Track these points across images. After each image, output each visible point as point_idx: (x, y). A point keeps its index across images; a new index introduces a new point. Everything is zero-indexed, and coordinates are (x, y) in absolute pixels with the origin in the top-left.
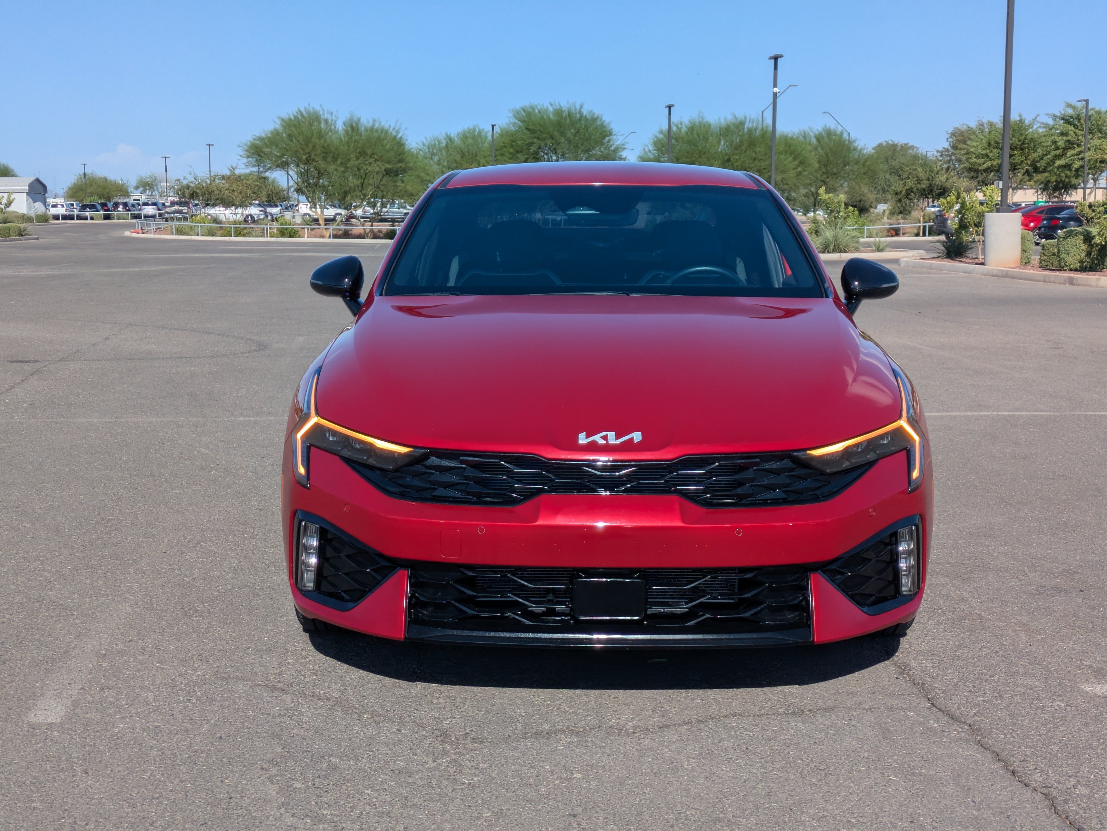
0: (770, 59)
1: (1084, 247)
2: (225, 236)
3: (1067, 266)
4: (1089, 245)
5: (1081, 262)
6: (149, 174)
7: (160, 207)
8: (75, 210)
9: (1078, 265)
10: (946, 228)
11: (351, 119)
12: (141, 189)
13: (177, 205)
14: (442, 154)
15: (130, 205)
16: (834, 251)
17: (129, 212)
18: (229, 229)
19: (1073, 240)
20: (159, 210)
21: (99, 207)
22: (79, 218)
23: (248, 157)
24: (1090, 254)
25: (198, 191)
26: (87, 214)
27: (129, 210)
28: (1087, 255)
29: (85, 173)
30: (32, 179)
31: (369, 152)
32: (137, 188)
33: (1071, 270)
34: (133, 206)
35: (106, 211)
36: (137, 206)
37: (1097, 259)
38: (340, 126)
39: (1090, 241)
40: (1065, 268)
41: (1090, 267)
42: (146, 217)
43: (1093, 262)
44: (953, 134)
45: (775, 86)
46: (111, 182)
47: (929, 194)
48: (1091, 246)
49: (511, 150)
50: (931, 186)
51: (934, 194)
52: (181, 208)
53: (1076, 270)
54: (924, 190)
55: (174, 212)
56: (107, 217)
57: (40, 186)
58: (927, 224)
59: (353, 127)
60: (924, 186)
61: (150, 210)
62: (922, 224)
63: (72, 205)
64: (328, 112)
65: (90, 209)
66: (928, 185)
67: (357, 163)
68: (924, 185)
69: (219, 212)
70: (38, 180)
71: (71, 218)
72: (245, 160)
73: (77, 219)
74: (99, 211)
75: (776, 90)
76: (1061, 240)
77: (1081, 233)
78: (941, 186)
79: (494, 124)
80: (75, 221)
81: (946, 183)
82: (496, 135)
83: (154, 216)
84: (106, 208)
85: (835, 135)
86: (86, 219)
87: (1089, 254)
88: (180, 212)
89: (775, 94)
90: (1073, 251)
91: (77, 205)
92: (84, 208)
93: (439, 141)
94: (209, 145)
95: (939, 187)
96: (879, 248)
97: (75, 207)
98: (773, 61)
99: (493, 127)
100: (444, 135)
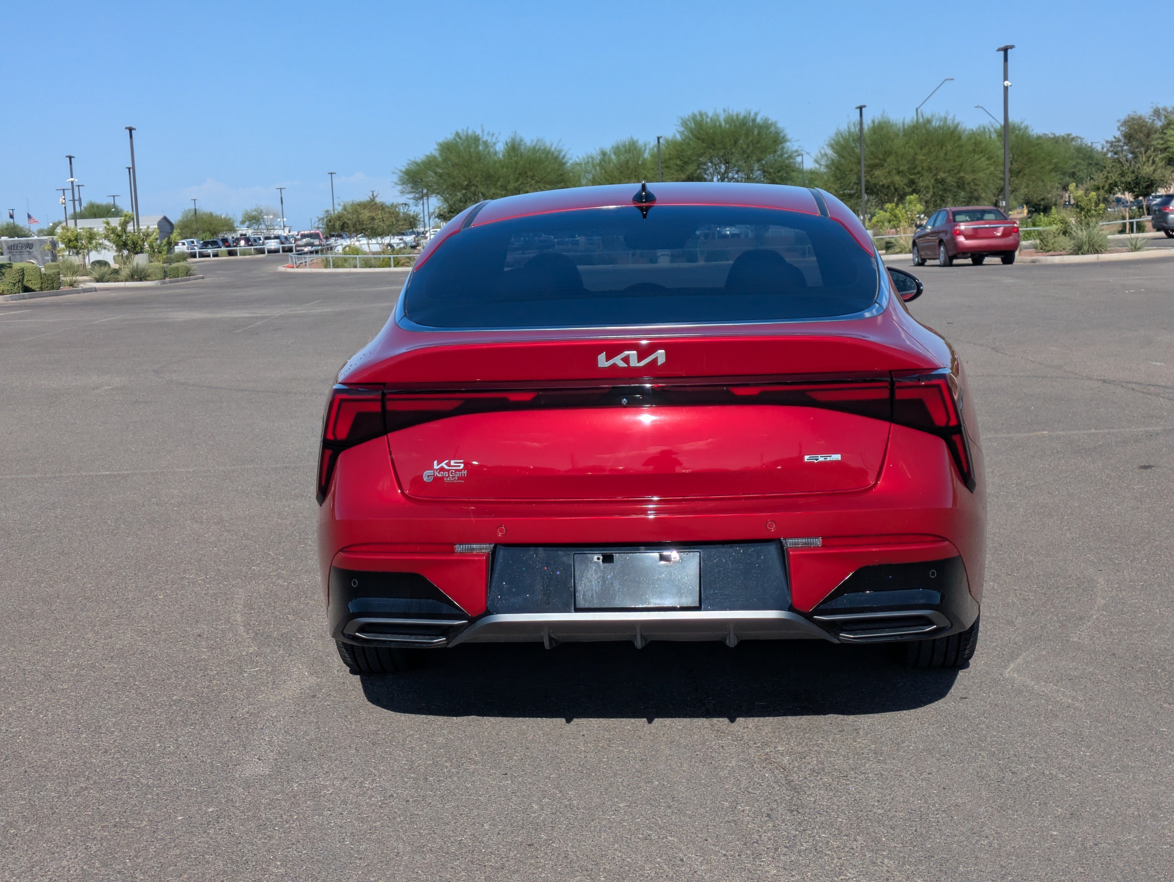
0: (999, 50)
2: (383, 267)
6: (254, 207)
7: (283, 240)
8: (196, 247)
10: (1166, 223)
11: (513, 141)
12: (247, 223)
13: (308, 237)
14: (596, 171)
15: (252, 240)
16: (1088, 252)
17: (253, 247)
18: (387, 260)
20: (282, 243)
21: (221, 243)
22: (202, 255)
23: (404, 183)
25: (348, 222)
26: (210, 251)
27: (252, 245)
29: (195, 209)
30: (160, 217)
31: (530, 174)
32: (243, 222)
34: (255, 241)
35: (227, 247)
36: (258, 240)
38: (500, 148)
42: (270, 252)
44: (1125, 123)
45: (1006, 78)
46: (217, 217)
47: (1135, 187)
49: (679, 162)
50: (1137, 178)
51: (1141, 187)
52: (312, 241)
54: (1129, 183)
55: (306, 245)
56: (231, 253)
57: (167, 224)
58: (1135, 221)
59: (514, 148)
60: (1129, 180)
61: (273, 244)
62: (1127, 221)
63: (193, 242)
64: (488, 134)
65: (212, 245)
66: (1134, 178)
67: (517, 184)
68: (1129, 178)
69: (362, 243)
70: (165, 219)
71: (194, 255)
72: (400, 187)
73: (200, 257)
74: (220, 247)
75: (1007, 83)
78: (1149, 179)
79: (659, 135)
80: (198, 259)
81: (1155, 175)
82: (663, 147)
83: (276, 251)
84: (227, 244)
85: (1020, 130)
86: (209, 256)
88: (312, 245)
89: (1006, 88)
91: (198, 242)
92: (206, 244)
93: (592, 158)
94: (331, 174)
95: (1146, 180)
96: (1135, 247)
97: (195, 244)
98: (1002, 53)
99: (659, 139)
100: (598, 151)
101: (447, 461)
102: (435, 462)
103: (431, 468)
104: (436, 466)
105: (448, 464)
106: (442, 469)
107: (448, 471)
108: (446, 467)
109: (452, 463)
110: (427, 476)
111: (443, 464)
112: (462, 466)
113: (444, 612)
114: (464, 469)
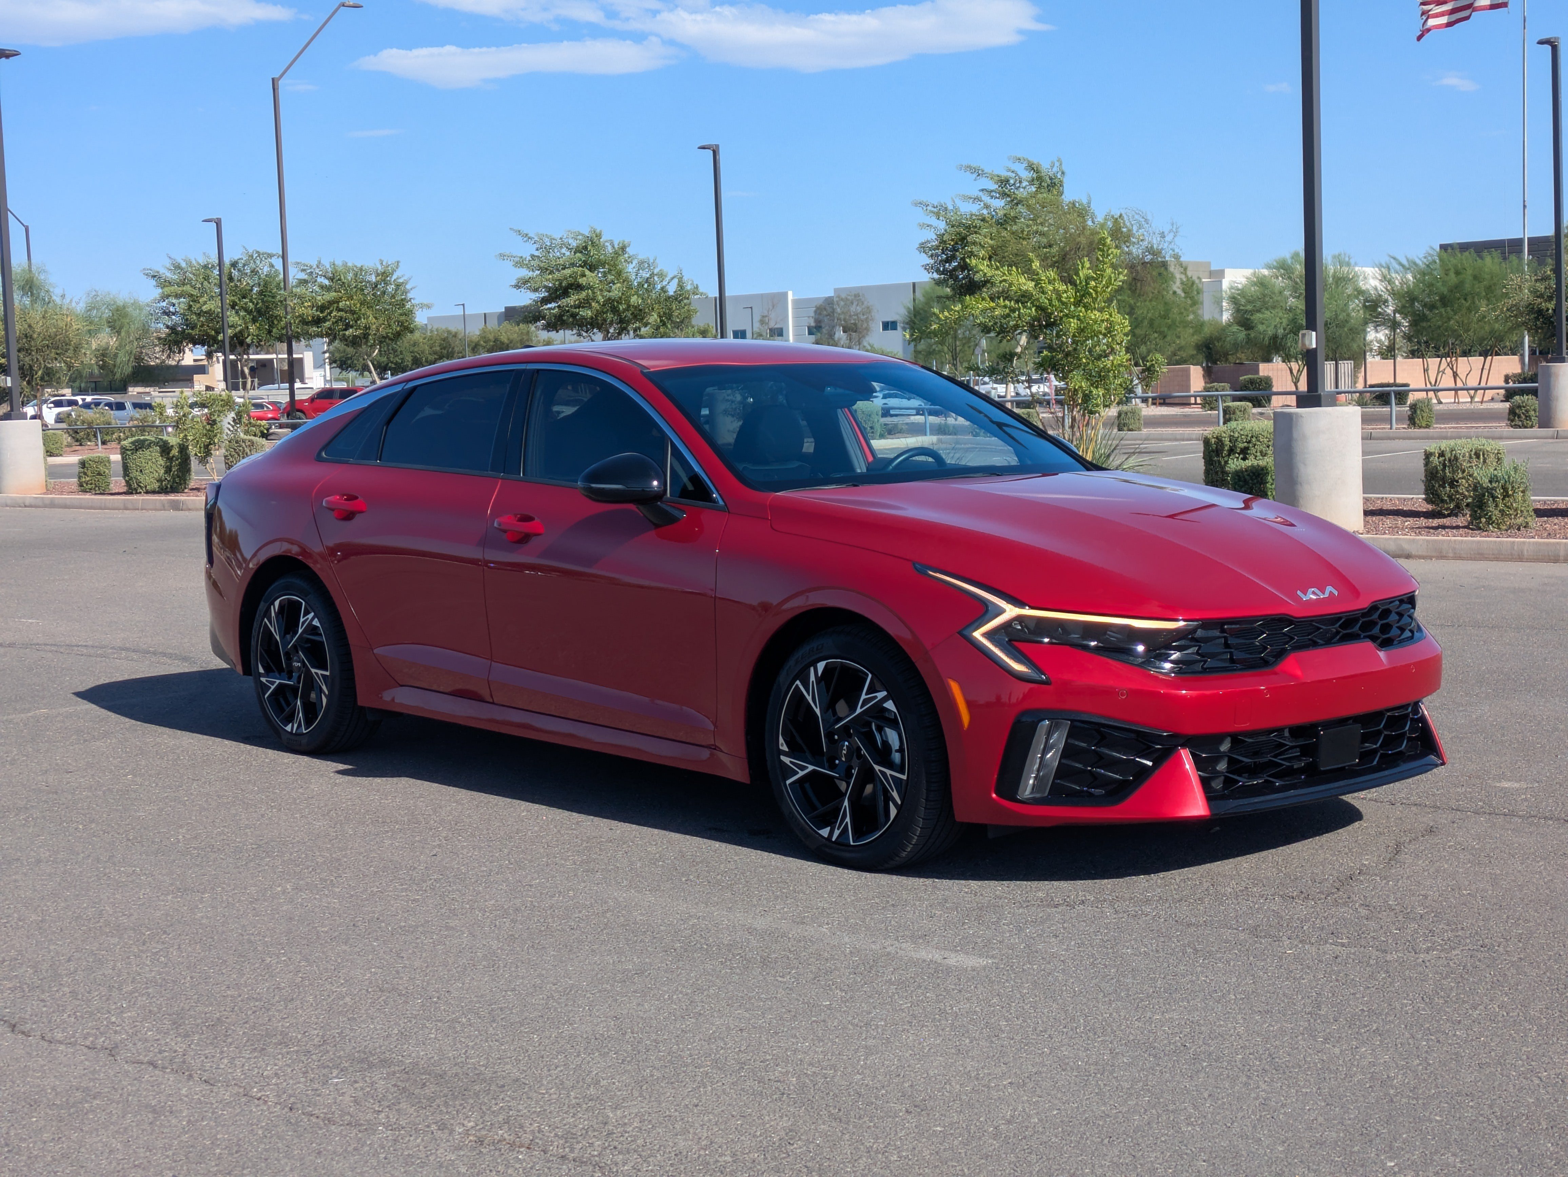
1: (161, 461)
3: (141, 488)
4: (168, 459)
5: (160, 480)
9: (156, 486)
19: (147, 452)
24: (171, 471)
28: (166, 472)
33: (147, 492)
37: (178, 477)
39: (168, 453)
40: (139, 490)
41: (171, 487)
43: (174, 482)
48: (170, 459)
53: (154, 492)
76: (129, 453)
77: (156, 444)
87: (168, 470)
90: (148, 467)
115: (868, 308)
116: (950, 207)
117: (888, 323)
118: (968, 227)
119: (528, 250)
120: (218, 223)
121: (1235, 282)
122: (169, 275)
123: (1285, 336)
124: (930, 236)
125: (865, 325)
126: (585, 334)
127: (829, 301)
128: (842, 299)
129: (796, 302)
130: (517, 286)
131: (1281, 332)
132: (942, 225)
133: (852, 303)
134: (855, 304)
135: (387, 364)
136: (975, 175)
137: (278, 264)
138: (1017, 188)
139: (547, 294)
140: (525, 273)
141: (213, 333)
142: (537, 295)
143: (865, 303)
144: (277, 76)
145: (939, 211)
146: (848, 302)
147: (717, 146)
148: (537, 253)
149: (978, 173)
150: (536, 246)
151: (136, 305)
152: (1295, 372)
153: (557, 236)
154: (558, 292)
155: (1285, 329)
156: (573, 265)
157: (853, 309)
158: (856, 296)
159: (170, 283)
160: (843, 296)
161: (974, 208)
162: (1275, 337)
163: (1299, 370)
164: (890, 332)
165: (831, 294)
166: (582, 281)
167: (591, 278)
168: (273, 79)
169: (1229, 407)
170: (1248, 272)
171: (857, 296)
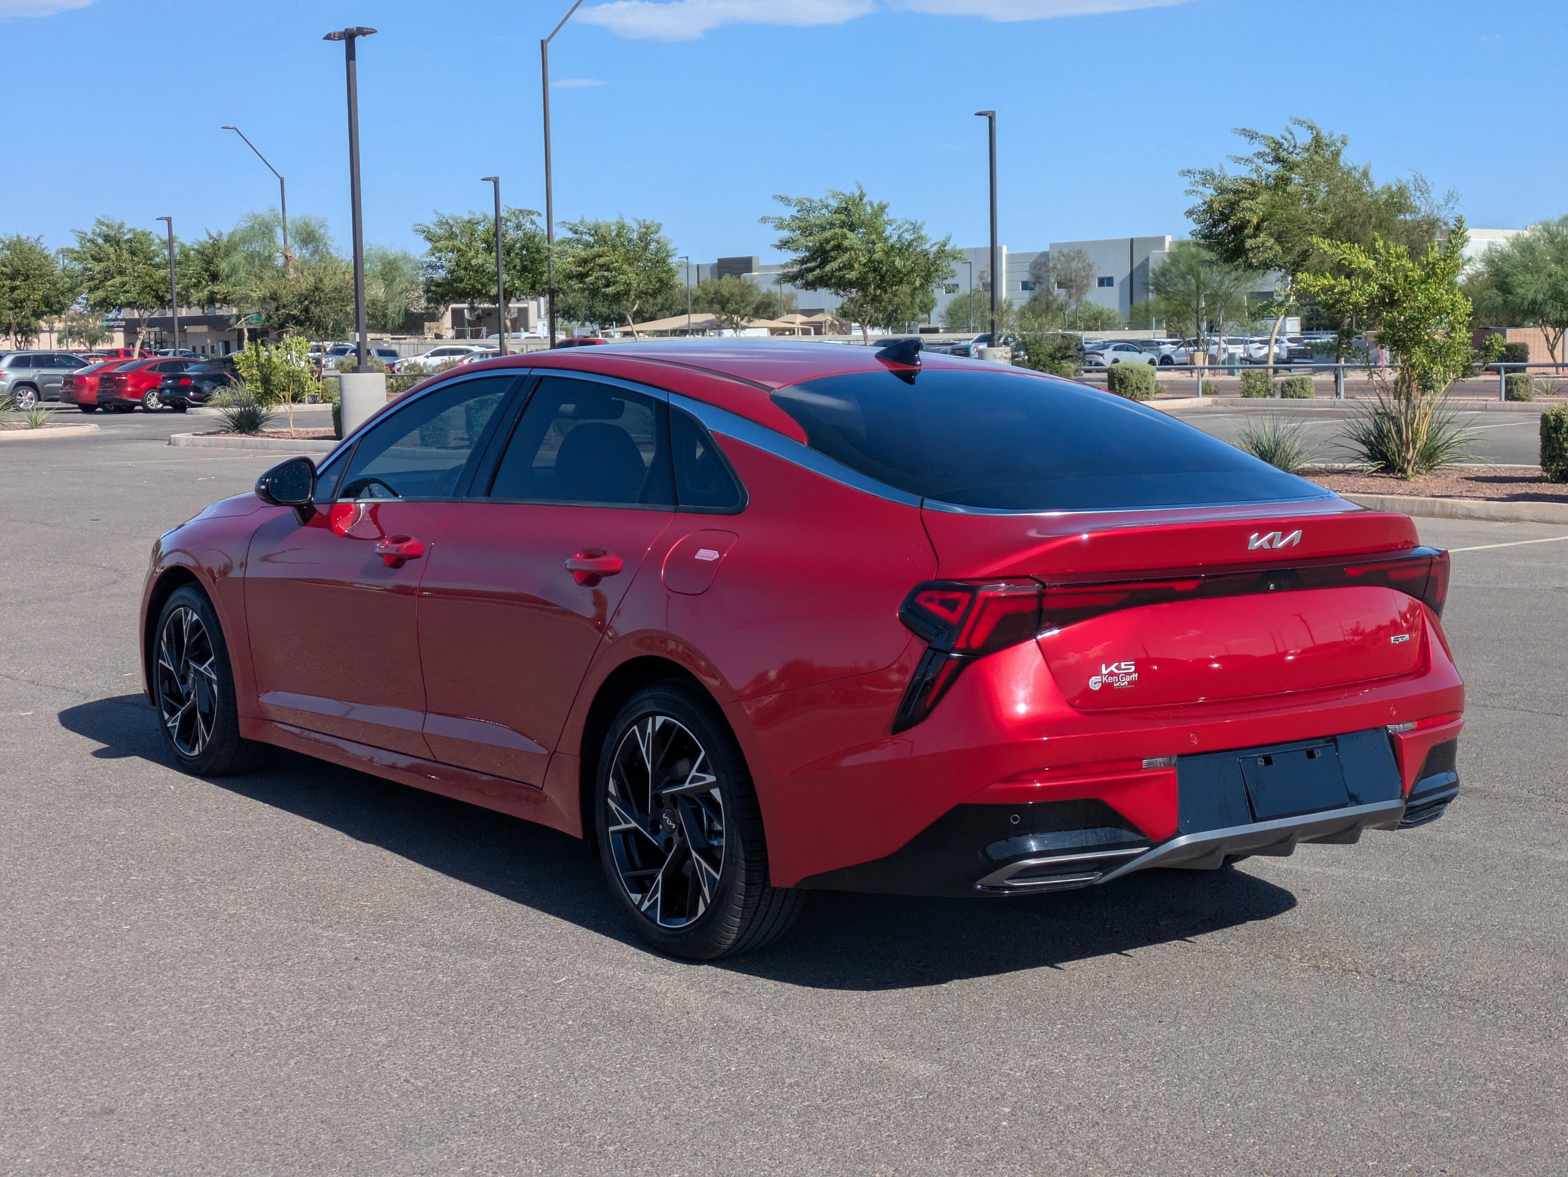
101: (1116, 664)
102: (1103, 666)
103: (1098, 673)
104: (1104, 671)
105: (1118, 668)
106: (1111, 674)
107: (1117, 675)
108: (1116, 671)
109: (1123, 665)
110: (1095, 683)
111: (1113, 668)
112: (1133, 668)
113: (1125, 840)
114: (1135, 672)
115: (1089, 265)
116: (1217, 173)
117: (1104, 279)
118: (1236, 192)
119: (788, 212)
120: (496, 182)
121: (1493, 244)
122: (440, 232)
123: (1545, 301)
124: (1196, 201)
125: (1085, 282)
126: (842, 293)
127: (1045, 255)
128: (1063, 255)
129: (1009, 256)
130: (780, 247)
131: (1540, 297)
132: (1209, 192)
133: (1073, 260)
134: (1076, 260)
135: (609, 315)
136: (1248, 139)
137: (542, 222)
138: (1291, 153)
139: (807, 254)
140: (785, 234)
141: (479, 286)
142: (798, 255)
143: (1087, 261)
144: (546, 38)
145: (1207, 177)
146: (1070, 258)
147: (993, 113)
148: (798, 215)
149: (1252, 136)
150: (797, 208)
151: (406, 259)
152: (1551, 339)
153: (816, 197)
154: (821, 254)
155: (1544, 295)
156: (832, 225)
157: (1074, 265)
158: (1076, 252)
159: (440, 239)
160: (1065, 251)
161: (1244, 172)
162: (1534, 302)
163: (1555, 338)
164: (1106, 289)
165: (1047, 249)
166: (846, 243)
167: (853, 239)
168: (542, 42)
169: (1511, 377)
170: (1511, 233)
171: (1079, 252)
